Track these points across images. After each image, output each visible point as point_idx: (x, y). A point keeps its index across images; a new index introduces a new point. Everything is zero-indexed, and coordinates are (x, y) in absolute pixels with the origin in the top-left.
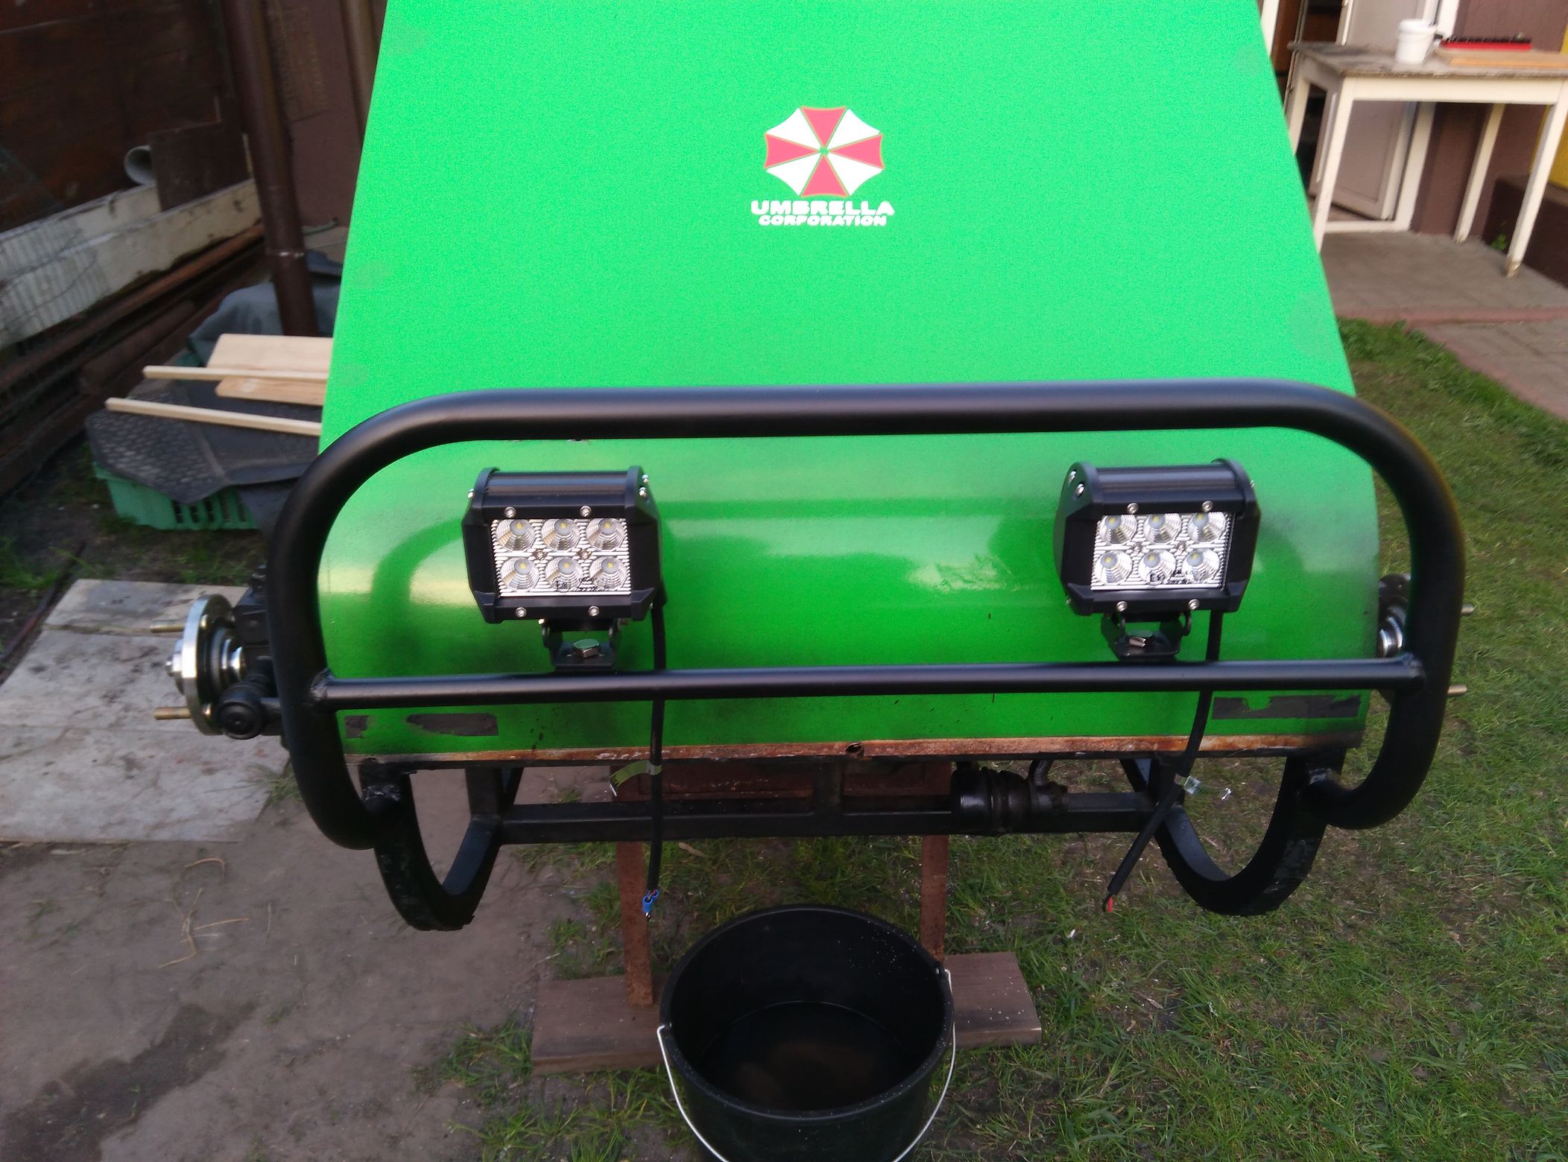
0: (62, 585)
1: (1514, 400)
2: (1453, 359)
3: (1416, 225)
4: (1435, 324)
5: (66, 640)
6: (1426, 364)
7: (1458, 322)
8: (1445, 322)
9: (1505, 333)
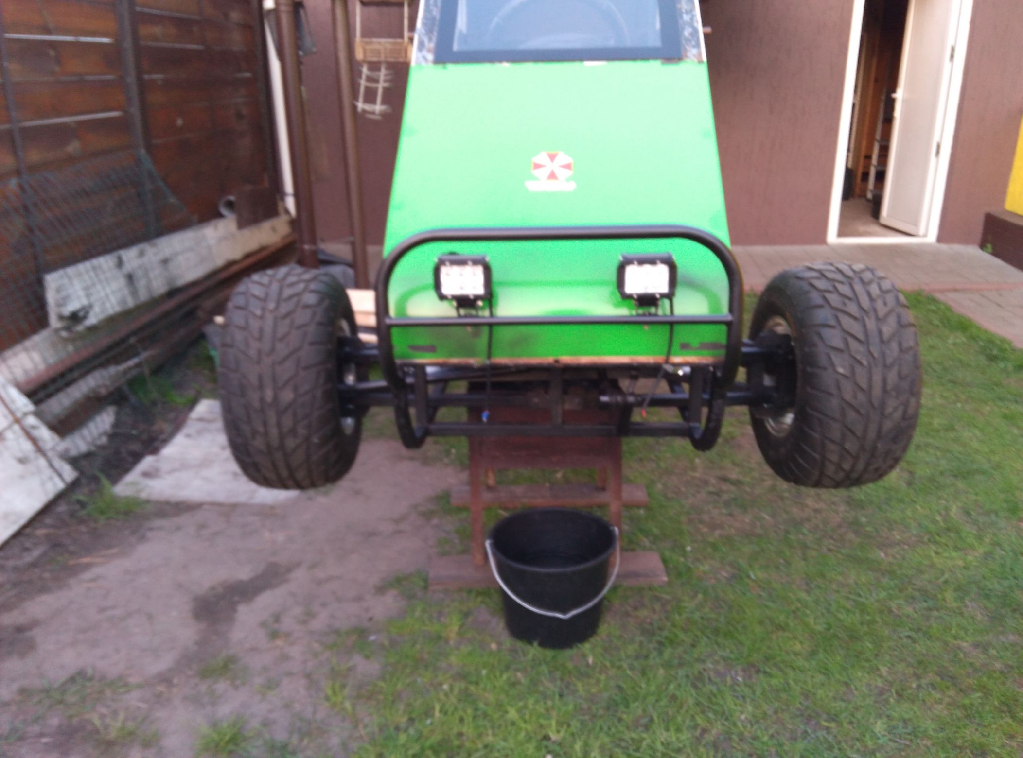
0: (193, 403)
1: (979, 328)
2: (949, 309)
3: (940, 239)
4: (942, 291)
5: (200, 425)
6: (933, 311)
7: (955, 290)
8: (948, 290)
9: (983, 296)
